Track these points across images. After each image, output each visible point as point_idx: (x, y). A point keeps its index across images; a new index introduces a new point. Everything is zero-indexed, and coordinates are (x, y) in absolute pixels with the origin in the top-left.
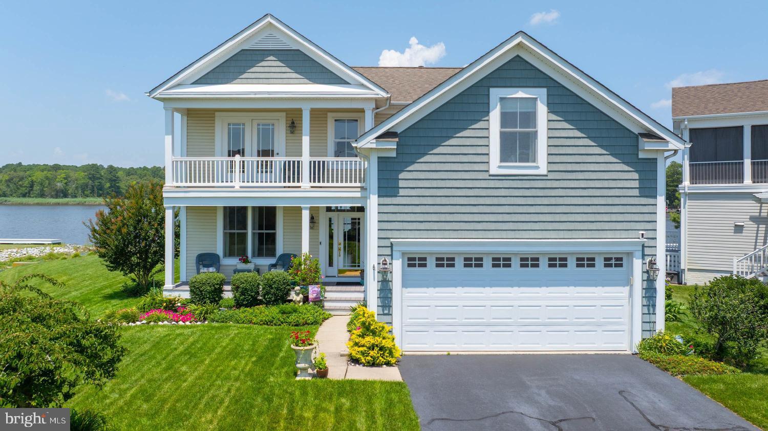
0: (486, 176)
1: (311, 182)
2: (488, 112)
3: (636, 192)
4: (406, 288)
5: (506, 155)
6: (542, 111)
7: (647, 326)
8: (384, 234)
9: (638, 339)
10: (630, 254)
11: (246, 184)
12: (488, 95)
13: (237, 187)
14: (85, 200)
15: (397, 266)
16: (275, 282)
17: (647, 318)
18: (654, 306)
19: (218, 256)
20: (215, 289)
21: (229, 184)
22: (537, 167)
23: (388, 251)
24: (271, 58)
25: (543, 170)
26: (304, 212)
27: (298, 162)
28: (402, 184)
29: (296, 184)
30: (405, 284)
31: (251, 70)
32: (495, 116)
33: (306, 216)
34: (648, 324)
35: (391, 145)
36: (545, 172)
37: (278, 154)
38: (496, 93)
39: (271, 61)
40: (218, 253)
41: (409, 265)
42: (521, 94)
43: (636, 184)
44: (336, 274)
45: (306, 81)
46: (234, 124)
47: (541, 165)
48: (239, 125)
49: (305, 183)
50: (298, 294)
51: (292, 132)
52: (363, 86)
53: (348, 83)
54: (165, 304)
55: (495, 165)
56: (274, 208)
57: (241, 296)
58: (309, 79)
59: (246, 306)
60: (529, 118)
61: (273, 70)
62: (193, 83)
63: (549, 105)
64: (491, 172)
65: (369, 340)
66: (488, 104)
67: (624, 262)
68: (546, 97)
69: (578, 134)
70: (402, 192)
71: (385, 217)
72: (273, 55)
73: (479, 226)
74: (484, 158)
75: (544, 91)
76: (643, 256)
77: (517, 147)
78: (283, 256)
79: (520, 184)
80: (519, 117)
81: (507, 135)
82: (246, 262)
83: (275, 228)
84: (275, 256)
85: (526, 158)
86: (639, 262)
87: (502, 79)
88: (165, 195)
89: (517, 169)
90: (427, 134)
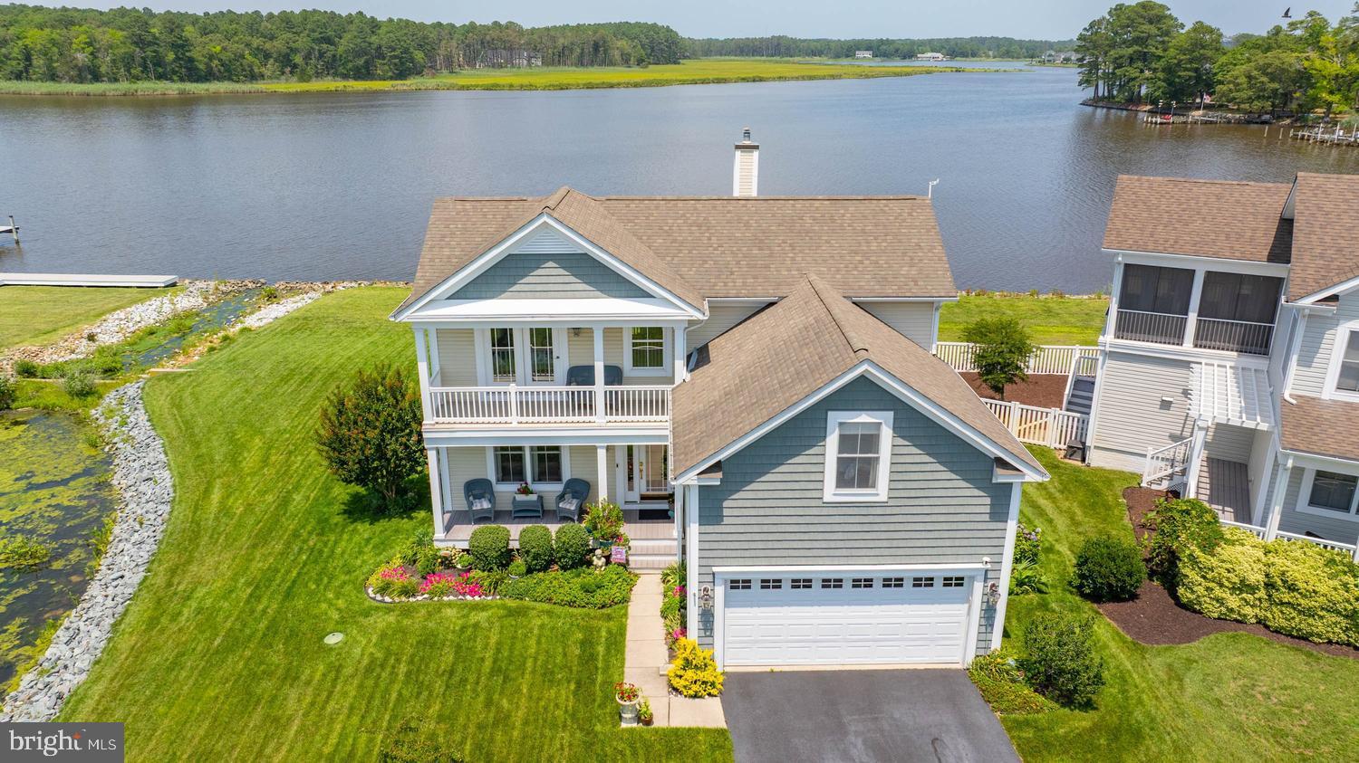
0: (818, 503)
1: (606, 414)
2: (825, 437)
3: (987, 518)
4: (729, 607)
5: (843, 481)
6: (887, 435)
7: (982, 644)
8: (704, 562)
9: (970, 658)
10: (972, 579)
11: (525, 419)
12: (826, 419)
13: (515, 425)
14: (134, 86)
15: (719, 591)
16: (571, 546)
17: (983, 637)
18: (992, 626)
19: (488, 482)
20: (502, 552)
21: (504, 419)
22: (877, 495)
23: (710, 578)
24: (551, 264)
25: (883, 496)
26: (598, 450)
27: (590, 392)
28: (726, 512)
29: (588, 418)
30: (727, 604)
31: (526, 280)
32: (832, 441)
33: (602, 455)
34: (983, 641)
35: (715, 480)
36: (885, 499)
37: (558, 357)
38: (835, 418)
39: (551, 268)
40: (489, 478)
41: (732, 588)
42: (864, 418)
43: (988, 509)
44: (637, 499)
45: (599, 293)
47: (881, 490)
49: (600, 417)
50: (599, 559)
51: (576, 334)
53: (652, 296)
54: (439, 560)
55: (831, 492)
57: (533, 560)
58: (601, 291)
59: (539, 571)
60: (871, 441)
61: (552, 279)
62: (448, 298)
63: (895, 429)
64: (825, 501)
65: (690, 674)
66: (826, 428)
67: (965, 582)
68: (892, 421)
69: (927, 459)
70: (726, 520)
71: (707, 546)
72: (551, 260)
74: (818, 486)
75: (891, 414)
76: (986, 579)
77: (856, 472)
78: (572, 482)
79: (856, 511)
80: (860, 441)
81: (844, 463)
82: (528, 491)
83: (559, 449)
84: (560, 481)
85: (865, 485)
86: (979, 584)
87: (841, 401)
88: (426, 435)
89: (854, 496)
90: (754, 461)
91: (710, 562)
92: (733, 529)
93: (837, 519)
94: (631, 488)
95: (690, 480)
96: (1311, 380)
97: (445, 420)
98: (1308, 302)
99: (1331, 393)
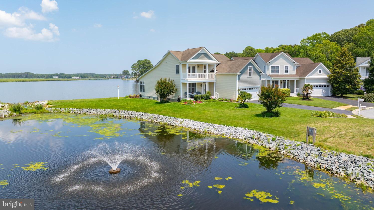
0: (247, 78)
2: (248, 69)
3: (259, 80)
10: (258, 87)
13: (198, 79)
21: (196, 78)
23: (239, 88)
25: (252, 77)
28: (240, 79)
29: (205, 78)
31: (200, 57)
33: (207, 84)
38: (248, 67)
39: (203, 56)
42: (250, 67)
45: (208, 59)
46: (189, 66)
49: (207, 78)
51: (199, 68)
52: (215, 61)
55: (248, 76)
56: (195, 83)
60: (251, 70)
63: (253, 68)
69: (255, 72)
70: (240, 80)
71: (239, 83)
72: (203, 54)
73: (247, 84)
75: (252, 66)
77: (250, 74)
78: (197, 92)
79: (249, 79)
80: (250, 70)
81: (249, 72)
82: (193, 93)
83: (195, 87)
84: (195, 92)
85: (251, 75)
86: (259, 88)
87: (248, 65)
88: (188, 81)
89: (250, 77)
90: (242, 72)
91: (239, 86)
92: (241, 81)
94: (203, 94)
95: (239, 73)
96: (269, 72)
97: (190, 78)
98: (268, 63)
99: (271, 74)
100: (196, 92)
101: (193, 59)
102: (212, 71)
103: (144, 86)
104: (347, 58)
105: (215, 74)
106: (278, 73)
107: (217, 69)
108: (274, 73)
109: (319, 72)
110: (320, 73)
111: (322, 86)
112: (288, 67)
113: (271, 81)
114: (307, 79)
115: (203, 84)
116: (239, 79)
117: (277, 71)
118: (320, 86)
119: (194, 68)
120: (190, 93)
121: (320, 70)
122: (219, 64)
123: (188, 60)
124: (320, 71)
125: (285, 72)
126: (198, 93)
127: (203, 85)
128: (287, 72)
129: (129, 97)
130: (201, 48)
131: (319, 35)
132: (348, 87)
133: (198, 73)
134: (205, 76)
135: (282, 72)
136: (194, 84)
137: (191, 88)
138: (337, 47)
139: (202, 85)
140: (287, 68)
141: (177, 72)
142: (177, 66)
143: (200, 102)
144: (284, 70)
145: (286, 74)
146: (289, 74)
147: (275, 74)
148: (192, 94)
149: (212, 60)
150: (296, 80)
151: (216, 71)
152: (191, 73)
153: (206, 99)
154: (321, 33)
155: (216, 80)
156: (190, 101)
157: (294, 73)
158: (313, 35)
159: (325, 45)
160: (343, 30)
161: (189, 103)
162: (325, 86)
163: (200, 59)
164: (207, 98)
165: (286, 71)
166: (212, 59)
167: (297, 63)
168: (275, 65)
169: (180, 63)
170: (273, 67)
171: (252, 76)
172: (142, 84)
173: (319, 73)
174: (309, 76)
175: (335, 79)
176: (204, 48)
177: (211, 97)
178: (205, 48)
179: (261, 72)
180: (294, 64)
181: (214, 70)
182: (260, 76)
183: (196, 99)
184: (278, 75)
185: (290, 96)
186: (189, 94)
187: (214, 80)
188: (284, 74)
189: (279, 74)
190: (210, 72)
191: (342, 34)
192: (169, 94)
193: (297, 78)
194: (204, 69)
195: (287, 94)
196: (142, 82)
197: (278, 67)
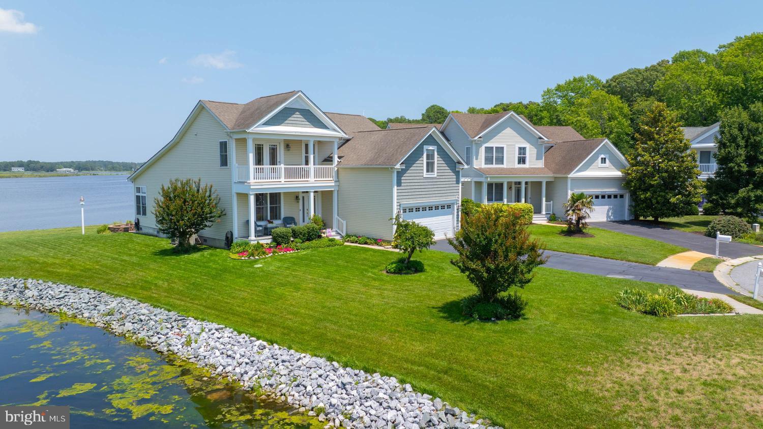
0: (422, 178)
1: (314, 178)
2: (423, 154)
3: (455, 182)
5: (428, 170)
6: (436, 153)
7: (457, 228)
8: (398, 201)
10: (454, 204)
11: (286, 180)
12: (423, 148)
17: (457, 225)
18: (459, 221)
21: (279, 180)
23: (399, 207)
24: (297, 113)
25: (435, 176)
26: (309, 194)
28: (402, 181)
29: (307, 180)
31: (290, 119)
32: (425, 156)
33: (312, 196)
35: (403, 166)
38: (425, 147)
39: (297, 115)
42: (431, 148)
43: (455, 179)
45: (312, 126)
46: (258, 145)
48: (260, 145)
51: (289, 150)
52: (335, 130)
53: (328, 128)
55: (425, 174)
57: (303, 237)
59: (305, 241)
60: (433, 156)
61: (298, 119)
63: (437, 152)
64: (424, 176)
66: (423, 151)
67: (452, 207)
68: (437, 149)
69: (443, 162)
70: (402, 185)
71: (400, 194)
72: (299, 112)
73: (421, 196)
74: (422, 171)
75: (436, 147)
76: (457, 204)
77: (430, 167)
78: (285, 219)
79: (428, 181)
80: (430, 156)
81: (428, 163)
82: (272, 223)
83: (280, 203)
84: (280, 219)
85: (432, 171)
86: (455, 206)
87: (426, 142)
88: (252, 187)
89: (430, 175)
90: (409, 162)
91: (401, 201)
92: (406, 187)
93: (427, 184)
95: (398, 166)
96: (479, 163)
97: (258, 181)
98: (476, 138)
99: (484, 166)
100: (283, 216)
101: (267, 123)
102: (329, 160)
103: (144, 198)
104: (667, 126)
105: (336, 169)
106: (503, 164)
107: (342, 155)
108: (492, 164)
109: (602, 163)
110: (603, 165)
111: (609, 197)
112: (524, 149)
113: (484, 183)
114: (573, 179)
115: (304, 195)
116: (399, 184)
117: (500, 160)
118: (603, 197)
119: (273, 151)
120: (262, 223)
121: (603, 156)
122: (348, 140)
123: (249, 126)
124: (604, 161)
125: (519, 163)
126: (289, 220)
127: (303, 197)
128: (524, 162)
129: (109, 228)
130: (293, 93)
131: (581, 80)
132: (673, 200)
133: (283, 166)
134: (307, 174)
135: (510, 162)
136: (275, 197)
137: (267, 207)
138: (621, 105)
139: (298, 197)
140: (522, 150)
141: (224, 161)
142: (224, 146)
143: (287, 249)
144: (517, 155)
145: (522, 166)
146: (527, 165)
147: (494, 166)
148: (270, 225)
149: (326, 127)
150: (547, 182)
151: (339, 160)
152: (267, 166)
153: (309, 239)
154: (586, 76)
155: (338, 184)
156: (259, 246)
157: (540, 164)
158: (568, 80)
159: (596, 100)
160: (630, 70)
161: (253, 255)
162: (616, 196)
163: (288, 125)
164: (311, 235)
165: (522, 160)
166: (324, 126)
167: (546, 139)
168: (494, 144)
169: (231, 137)
170: (489, 150)
171: (435, 174)
172: (141, 194)
173: (600, 165)
174: (578, 171)
175: (641, 179)
176: (300, 93)
177: (324, 233)
178: (302, 95)
179: (459, 163)
180: (540, 140)
181: (332, 157)
182: (457, 174)
183: (279, 241)
184: (502, 169)
185: (533, 222)
186: (256, 225)
187: (333, 184)
188: (517, 166)
189: (505, 166)
190: (323, 161)
191: (630, 78)
192: (198, 223)
193: (548, 176)
194: (304, 154)
195: (527, 217)
196: (139, 188)
197: (500, 150)
